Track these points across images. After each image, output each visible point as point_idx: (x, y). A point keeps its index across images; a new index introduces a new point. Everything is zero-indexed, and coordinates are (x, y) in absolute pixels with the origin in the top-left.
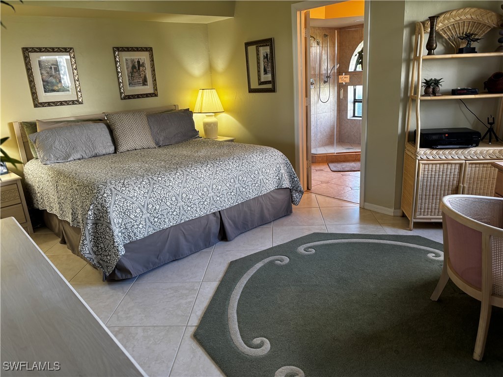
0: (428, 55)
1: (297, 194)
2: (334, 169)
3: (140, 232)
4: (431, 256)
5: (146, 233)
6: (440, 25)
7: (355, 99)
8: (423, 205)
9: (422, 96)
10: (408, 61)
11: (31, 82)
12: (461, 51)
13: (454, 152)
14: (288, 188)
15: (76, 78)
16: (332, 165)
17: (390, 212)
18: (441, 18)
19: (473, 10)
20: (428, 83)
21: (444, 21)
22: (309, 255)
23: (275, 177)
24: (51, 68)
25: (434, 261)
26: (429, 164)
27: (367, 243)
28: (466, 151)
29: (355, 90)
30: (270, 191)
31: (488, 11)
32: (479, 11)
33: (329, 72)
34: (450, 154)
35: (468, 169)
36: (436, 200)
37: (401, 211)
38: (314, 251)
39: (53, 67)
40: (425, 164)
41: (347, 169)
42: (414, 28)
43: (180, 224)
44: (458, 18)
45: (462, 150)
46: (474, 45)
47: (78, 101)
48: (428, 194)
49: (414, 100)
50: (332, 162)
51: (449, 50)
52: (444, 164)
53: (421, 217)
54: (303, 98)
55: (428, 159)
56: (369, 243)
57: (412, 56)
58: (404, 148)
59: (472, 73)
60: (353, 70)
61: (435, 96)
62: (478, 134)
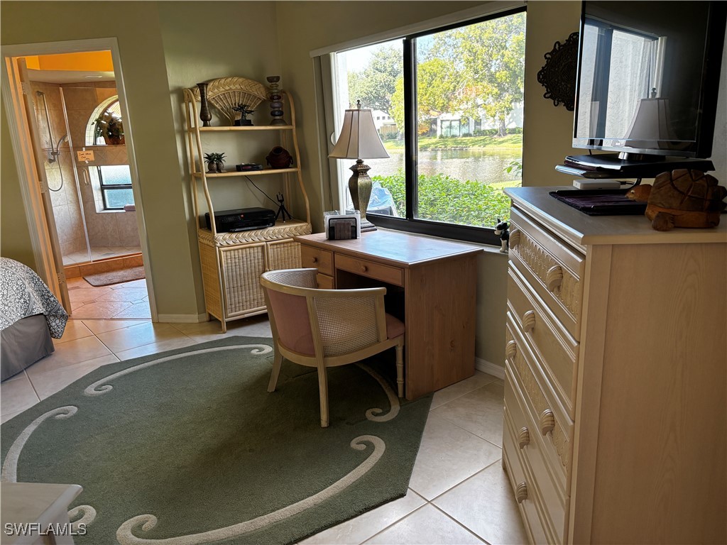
0: (204, 126)
1: (57, 322)
2: (97, 283)
4: (254, 352)
6: (210, 93)
7: (102, 185)
8: (233, 300)
9: (206, 173)
10: (183, 133)
12: (237, 123)
13: (253, 233)
14: (42, 314)
16: (90, 279)
17: (194, 318)
18: (210, 86)
19: (241, 80)
20: (211, 158)
21: (213, 89)
22: (105, 394)
23: (17, 300)
25: (260, 355)
26: (230, 250)
27: (178, 359)
28: (265, 232)
29: (100, 172)
30: (15, 323)
31: (256, 83)
32: (247, 82)
33: (55, 146)
34: (250, 236)
35: (270, 251)
36: (245, 290)
37: (208, 315)
38: (111, 387)
40: (226, 251)
41: (116, 281)
42: (183, 95)
44: (227, 88)
45: (261, 231)
46: (249, 117)
48: (236, 286)
49: (199, 178)
50: (90, 274)
51: (224, 122)
52: (245, 248)
53: (234, 315)
54: (36, 183)
55: (229, 245)
56: (181, 358)
57: (186, 128)
58: (197, 236)
59: (252, 147)
60: (91, 144)
61: (221, 172)
62: (272, 212)
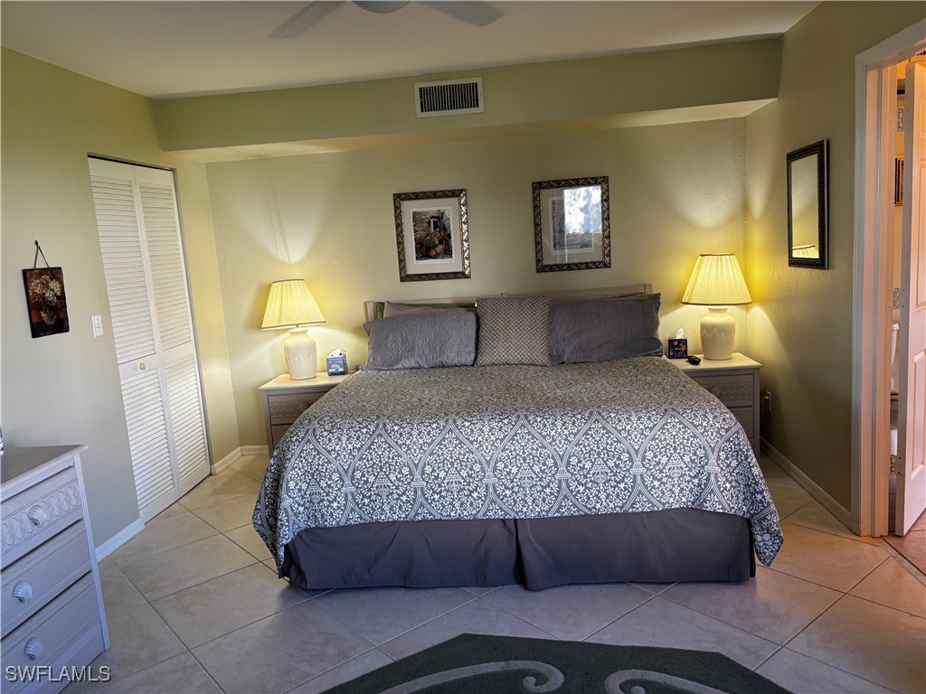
3: (331, 515)
5: (344, 520)
11: (400, 243)
15: (465, 237)
24: (430, 222)
39: (432, 221)
43: (412, 522)
47: (463, 273)
